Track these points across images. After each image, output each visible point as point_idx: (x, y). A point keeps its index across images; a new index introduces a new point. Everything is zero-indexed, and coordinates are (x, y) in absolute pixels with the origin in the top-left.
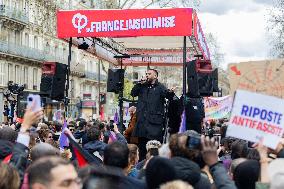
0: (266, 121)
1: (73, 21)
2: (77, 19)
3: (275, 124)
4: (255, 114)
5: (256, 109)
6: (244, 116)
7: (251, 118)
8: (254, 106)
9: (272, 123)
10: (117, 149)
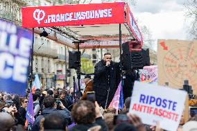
0: (161, 107)
1: (34, 14)
2: (37, 13)
3: (171, 110)
4: (151, 101)
5: (151, 97)
6: (142, 104)
7: (148, 105)
8: (150, 95)
9: (167, 109)
10: (55, 121)
